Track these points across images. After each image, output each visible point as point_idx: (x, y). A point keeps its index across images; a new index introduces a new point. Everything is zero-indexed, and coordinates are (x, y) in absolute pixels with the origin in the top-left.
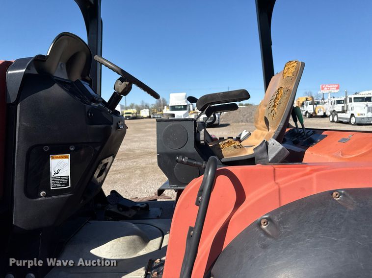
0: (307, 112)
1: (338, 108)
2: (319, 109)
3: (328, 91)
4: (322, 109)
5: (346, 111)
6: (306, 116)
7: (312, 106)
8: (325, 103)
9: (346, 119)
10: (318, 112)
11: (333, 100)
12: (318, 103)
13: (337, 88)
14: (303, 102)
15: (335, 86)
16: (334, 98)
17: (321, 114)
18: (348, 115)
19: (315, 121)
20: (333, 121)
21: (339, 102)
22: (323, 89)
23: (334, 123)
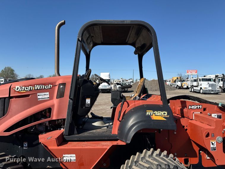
0: (177, 86)
1: (195, 84)
2: (184, 84)
3: (191, 74)
4: (186, 84)
5: (198, 86)
6: (177, 88)
7: (180, 82)
8: (188, 81)
9: (198, 90)
10: (184, 86)
11: (192, 79)
12: (184, 81)
13: (196, 72)
14: (175, 80)
15: (195, 71)
16: (193, 78)
17: (185, 87)
18: (199, 88)
19: (182, 91)
20: (191, 91)
21: (195, 81)
22: (188, 72)
23: (192, 93)
